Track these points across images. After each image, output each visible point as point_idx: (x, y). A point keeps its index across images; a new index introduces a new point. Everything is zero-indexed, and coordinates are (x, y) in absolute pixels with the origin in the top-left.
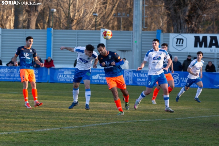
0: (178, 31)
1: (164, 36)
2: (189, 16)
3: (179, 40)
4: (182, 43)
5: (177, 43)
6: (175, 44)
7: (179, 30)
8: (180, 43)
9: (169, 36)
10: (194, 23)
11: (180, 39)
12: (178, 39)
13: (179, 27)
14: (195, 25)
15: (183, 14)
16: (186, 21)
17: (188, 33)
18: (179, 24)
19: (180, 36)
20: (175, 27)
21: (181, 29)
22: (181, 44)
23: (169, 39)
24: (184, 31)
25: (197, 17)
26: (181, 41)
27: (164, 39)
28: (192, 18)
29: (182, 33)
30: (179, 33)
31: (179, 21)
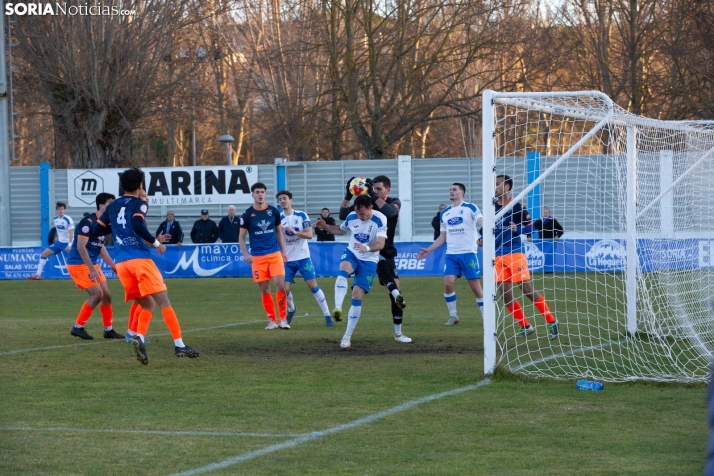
0: (83, 164)
1: (56, 175)
2: (105, 133)
3: (87, 183)
4: (94, 189)
5: (83, 189)
6: (79, 191)
7: (85, 161)
8: (89, 189)
9: (66, 175)
10: (115, 146)
11: (90, 181)
12: (84, 181)
13: (86, 155)
14: (119, 151)
15: (92, 128)
16: (99, 142)
17: (104, 167)
18: (85, 150)
19: (89, 175)
20: (77, 156)
21: (89, 159)
22: (91, 191)
23: (66, 181)
24: (95, 164)
25: (122, 134)
26: (92, 183)
27: (56, 181)
28: (110, 137)
29: (92, 168)
30: (87, 168)
31: (85, 143)
